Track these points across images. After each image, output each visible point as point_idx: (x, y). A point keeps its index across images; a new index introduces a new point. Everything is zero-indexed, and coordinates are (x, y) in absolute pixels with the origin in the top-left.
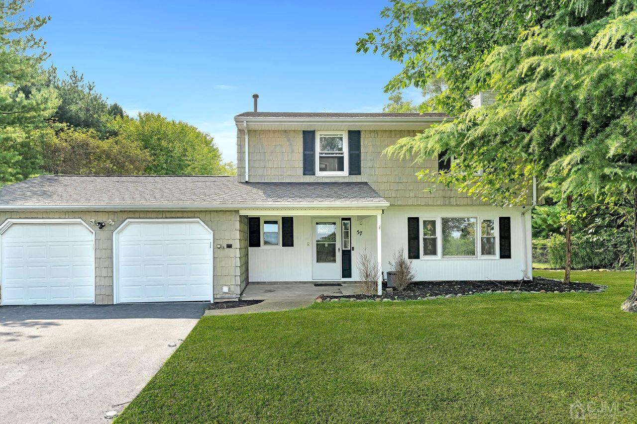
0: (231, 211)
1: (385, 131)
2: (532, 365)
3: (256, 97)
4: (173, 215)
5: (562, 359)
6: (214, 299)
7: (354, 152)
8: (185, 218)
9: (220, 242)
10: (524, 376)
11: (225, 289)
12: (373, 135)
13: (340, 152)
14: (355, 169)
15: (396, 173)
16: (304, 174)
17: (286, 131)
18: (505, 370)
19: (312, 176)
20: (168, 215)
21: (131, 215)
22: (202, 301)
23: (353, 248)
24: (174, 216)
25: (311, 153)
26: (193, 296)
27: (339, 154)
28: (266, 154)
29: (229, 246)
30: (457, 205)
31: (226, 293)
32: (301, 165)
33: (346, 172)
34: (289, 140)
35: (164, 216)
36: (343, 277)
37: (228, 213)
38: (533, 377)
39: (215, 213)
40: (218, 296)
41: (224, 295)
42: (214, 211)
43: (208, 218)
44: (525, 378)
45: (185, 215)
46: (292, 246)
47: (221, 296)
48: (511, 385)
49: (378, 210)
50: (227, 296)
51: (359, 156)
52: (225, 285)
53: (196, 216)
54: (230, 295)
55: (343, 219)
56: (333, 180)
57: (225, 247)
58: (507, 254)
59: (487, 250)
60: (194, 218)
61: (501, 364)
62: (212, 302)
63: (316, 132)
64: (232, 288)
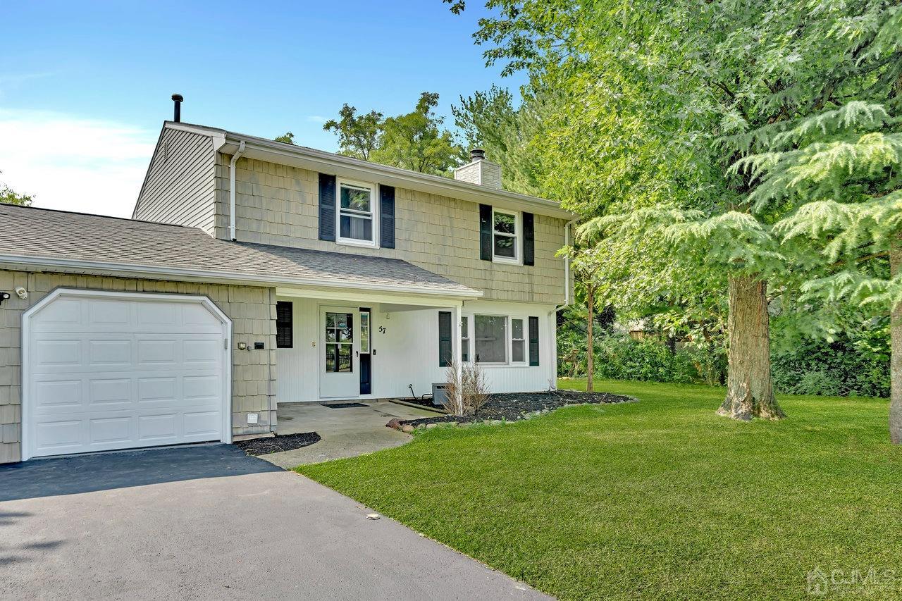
0: (262, 287)
1: (423, 194)
2: (799, 511)
3: (178, 99)
4: (158, 287)
5: (837, 503)
6: (233, 436)
7: (386, 216)
8: (182, 294)
9: (243, 339)
10: (788, 525)
11: (252, 418)
12: (409, 196)
13: (365, 212)
14: (388, 240)
15: (435, 252)
16: (321, 238)
17: (294, 168)
18: (766, 517)
19: (332, 243)
20: (148, 286)
21: (67, 281)
22: (204, 442)
23: (375, 351)
24: (161, 290)
25: (331, 208)
26: (189, 433)
27: (364, 215)
28: (264, 199)
29: (259, 346)
30: (498, 300)
31: (252, 425)
32: (317, 224)
33: (375, 242)
34: (298, 183)
35: (140, 288)
36: (361, 393)
37: (256, 290)
38: (801, 526)
39: (235, 289)
40: (240, 431)
41: (250, 429)
42: (234, 286)
43: (223, 295)
44: (789, 528)
45: (181, 288)
46: (291, 346)
47: (245, 430)
48: (773, 537)
49: (457, 300)
50: (254, 430)
51: (392, 222)
52: (253, 412)
53: (201, 291)
54: (259, 429)
55: (362, 309)
56: (359, 252)
57: (253, 347)
58: (535, 361)
59: (518, 357)
60: (199, 294)
61: (760, 510)
62: (229, 441)
63: (337, 178)
64: (265, 416)
